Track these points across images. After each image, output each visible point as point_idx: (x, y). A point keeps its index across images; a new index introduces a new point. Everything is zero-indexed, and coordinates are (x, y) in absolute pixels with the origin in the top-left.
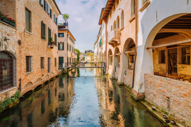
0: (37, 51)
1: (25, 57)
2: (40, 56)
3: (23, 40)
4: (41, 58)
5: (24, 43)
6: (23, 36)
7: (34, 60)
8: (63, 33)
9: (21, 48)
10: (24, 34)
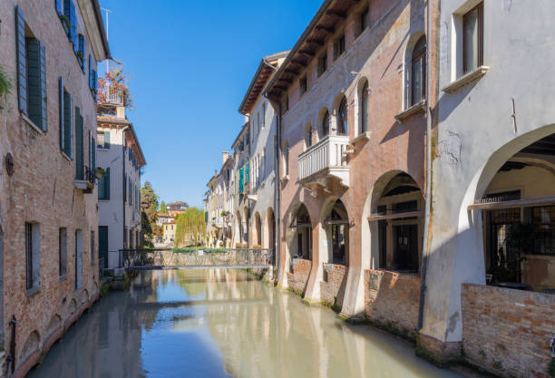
0: (50, 202)
1: (23, 227)
2: (58, 221)
3: (18, 156)
4: (60, 229)
5: (20, 167)
6: (17, 139)
7: (43, 237)
8: (108, 133)
9: (12, 188)
10: (21, 132)
